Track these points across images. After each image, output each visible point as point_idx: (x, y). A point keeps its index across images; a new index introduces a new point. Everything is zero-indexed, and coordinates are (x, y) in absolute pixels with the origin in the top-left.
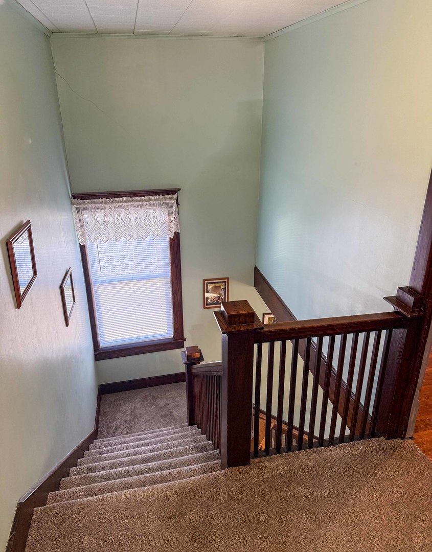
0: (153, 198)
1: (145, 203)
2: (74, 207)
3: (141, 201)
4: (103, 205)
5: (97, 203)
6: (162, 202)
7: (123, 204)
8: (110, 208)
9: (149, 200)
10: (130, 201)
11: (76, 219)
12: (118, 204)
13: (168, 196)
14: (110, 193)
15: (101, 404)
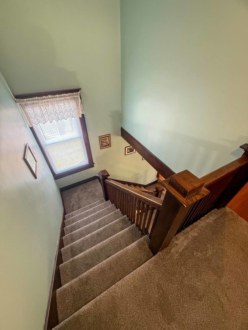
0: (66, 95)
1: (62, 98)
2: (18, 104)
3: (60, 97)
4: (37, 102)
5: (32, 100)
6: (72, 97)
7: (50, 100)
8: (42, 103)
9: (64, 96)
10: (53, 98)
11: (22, 111)
12: (46, 100)
13: (74, 93)
14: (39, 93)
15: (63, 196)
